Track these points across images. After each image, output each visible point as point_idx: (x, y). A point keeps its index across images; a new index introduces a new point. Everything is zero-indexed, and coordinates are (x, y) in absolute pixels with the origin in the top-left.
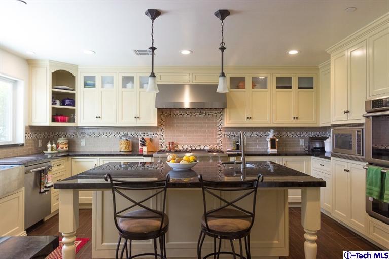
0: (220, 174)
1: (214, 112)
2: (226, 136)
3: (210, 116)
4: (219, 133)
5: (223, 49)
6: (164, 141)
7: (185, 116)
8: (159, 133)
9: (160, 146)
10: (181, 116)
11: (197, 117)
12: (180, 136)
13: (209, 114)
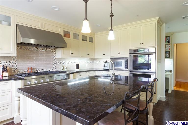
0: (55, 85)
1: (51, 49)
2: (57, 63)
3: (49, 51)
4: (54, 61)
5: (112, 16)
6: (16, 67)
7: (33, 50)
8: (12, 62)
9: (13, 71)
10: (30, 50)
11: (41, 52)
12: (29, 64)
13: (48, 50)
